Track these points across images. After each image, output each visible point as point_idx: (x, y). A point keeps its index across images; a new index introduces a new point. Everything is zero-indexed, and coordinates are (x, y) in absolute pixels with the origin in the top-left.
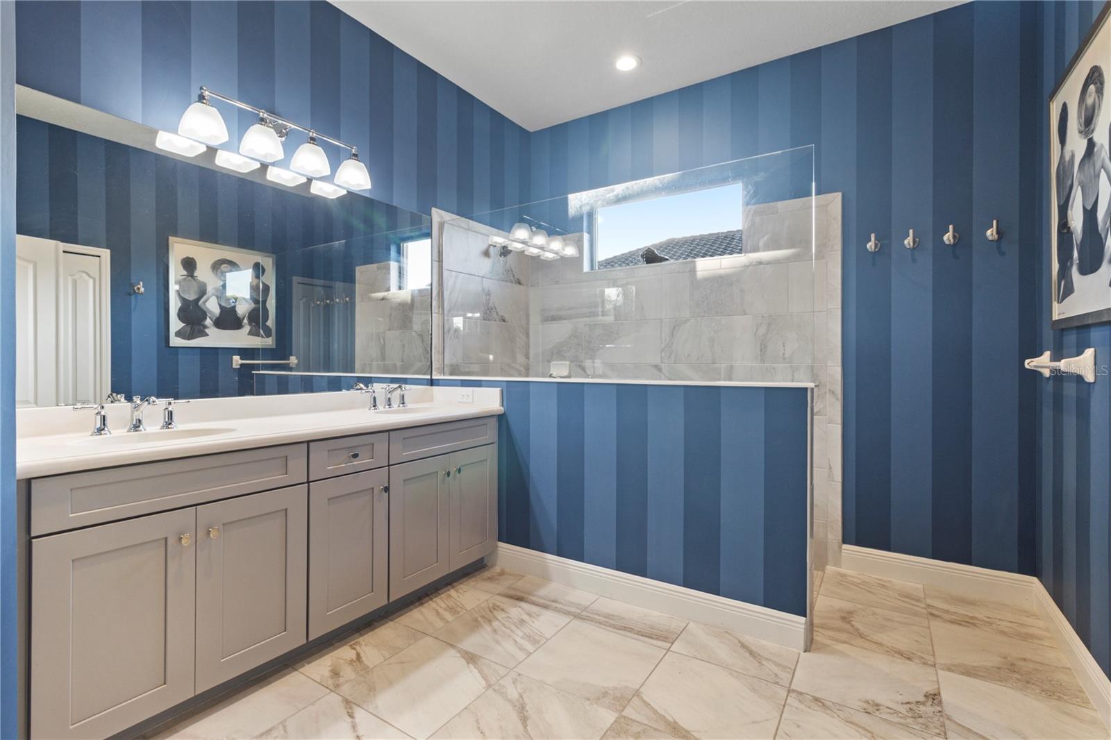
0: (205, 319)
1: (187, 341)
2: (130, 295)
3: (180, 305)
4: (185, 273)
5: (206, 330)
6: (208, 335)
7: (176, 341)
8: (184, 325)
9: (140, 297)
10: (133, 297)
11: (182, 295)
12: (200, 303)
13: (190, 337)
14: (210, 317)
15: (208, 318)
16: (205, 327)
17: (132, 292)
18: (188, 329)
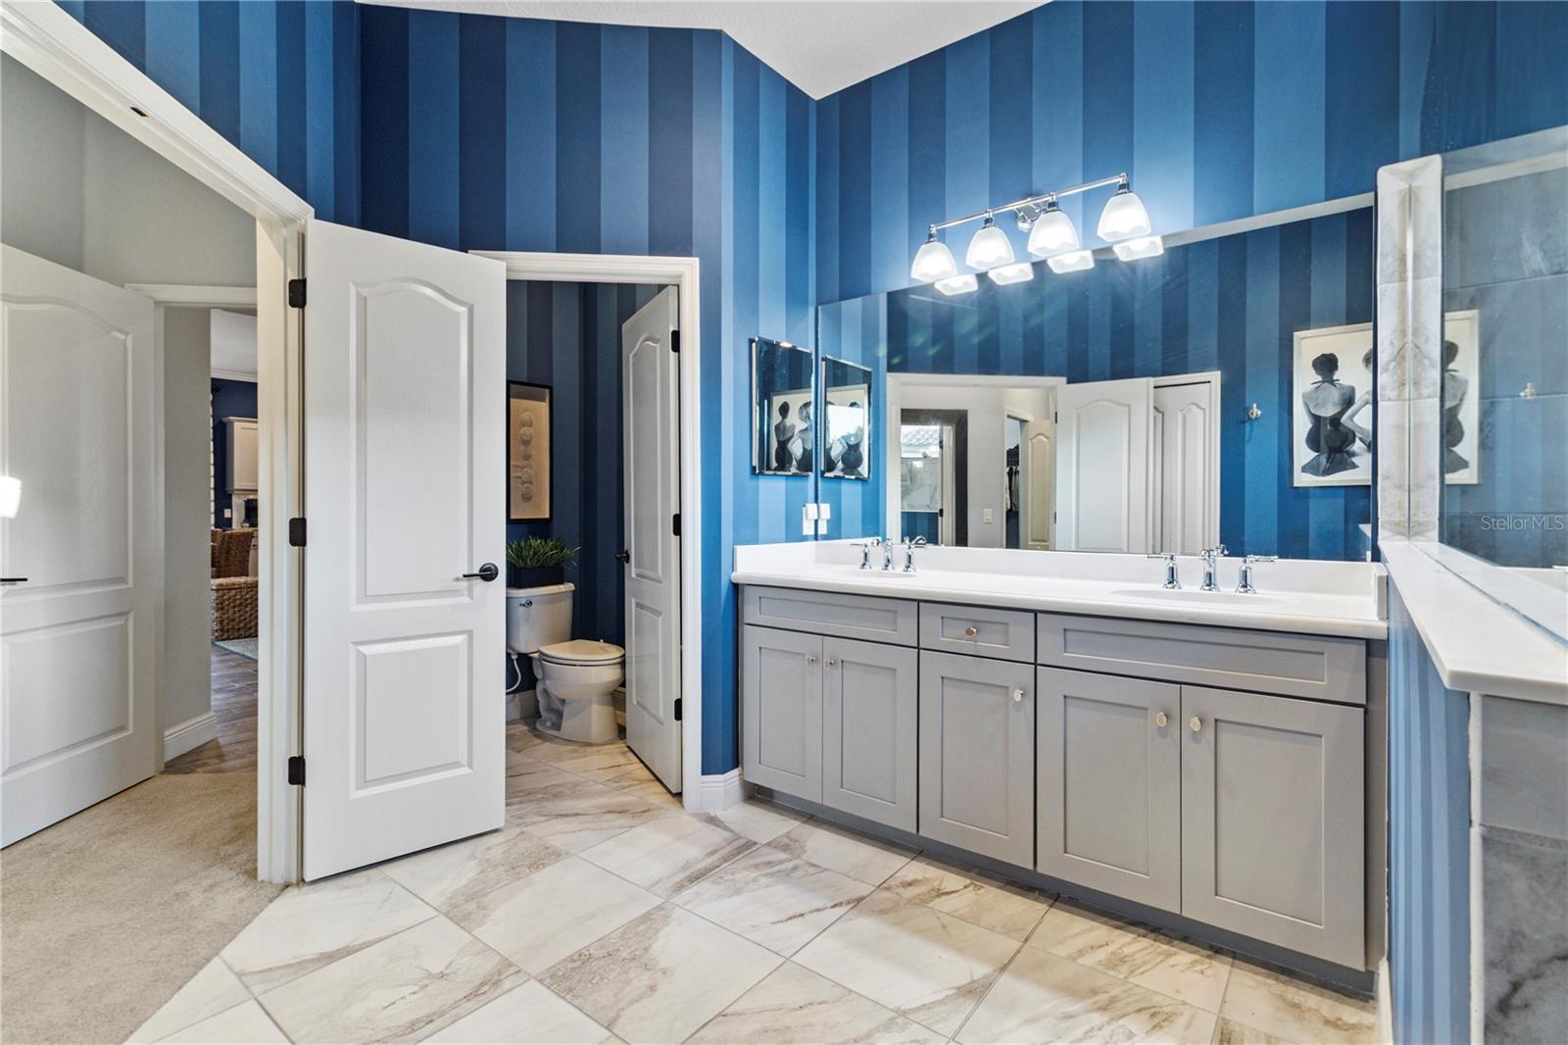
0: (1354, 441)
1: (1321, 478)
2: (1244, 422)
3: (1311, 426)
4: (1319, 378)
5: (1354, 459)
6: (1358, 467)
7: (1302, 480)
8: (1316, 454)
9: (1255, 423)
10: (1247, 424)
11: (1313, 412)
12: (1344, 419)
13: (1327, 472)
14: (1361, 439)
15: (1357, 440)
16: (1353, 454)
17: (1246, 418)
18: (1323, 460)
